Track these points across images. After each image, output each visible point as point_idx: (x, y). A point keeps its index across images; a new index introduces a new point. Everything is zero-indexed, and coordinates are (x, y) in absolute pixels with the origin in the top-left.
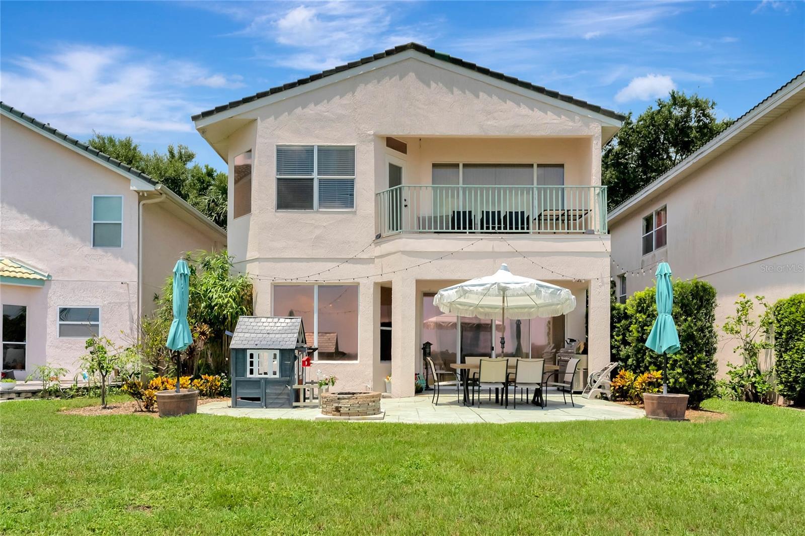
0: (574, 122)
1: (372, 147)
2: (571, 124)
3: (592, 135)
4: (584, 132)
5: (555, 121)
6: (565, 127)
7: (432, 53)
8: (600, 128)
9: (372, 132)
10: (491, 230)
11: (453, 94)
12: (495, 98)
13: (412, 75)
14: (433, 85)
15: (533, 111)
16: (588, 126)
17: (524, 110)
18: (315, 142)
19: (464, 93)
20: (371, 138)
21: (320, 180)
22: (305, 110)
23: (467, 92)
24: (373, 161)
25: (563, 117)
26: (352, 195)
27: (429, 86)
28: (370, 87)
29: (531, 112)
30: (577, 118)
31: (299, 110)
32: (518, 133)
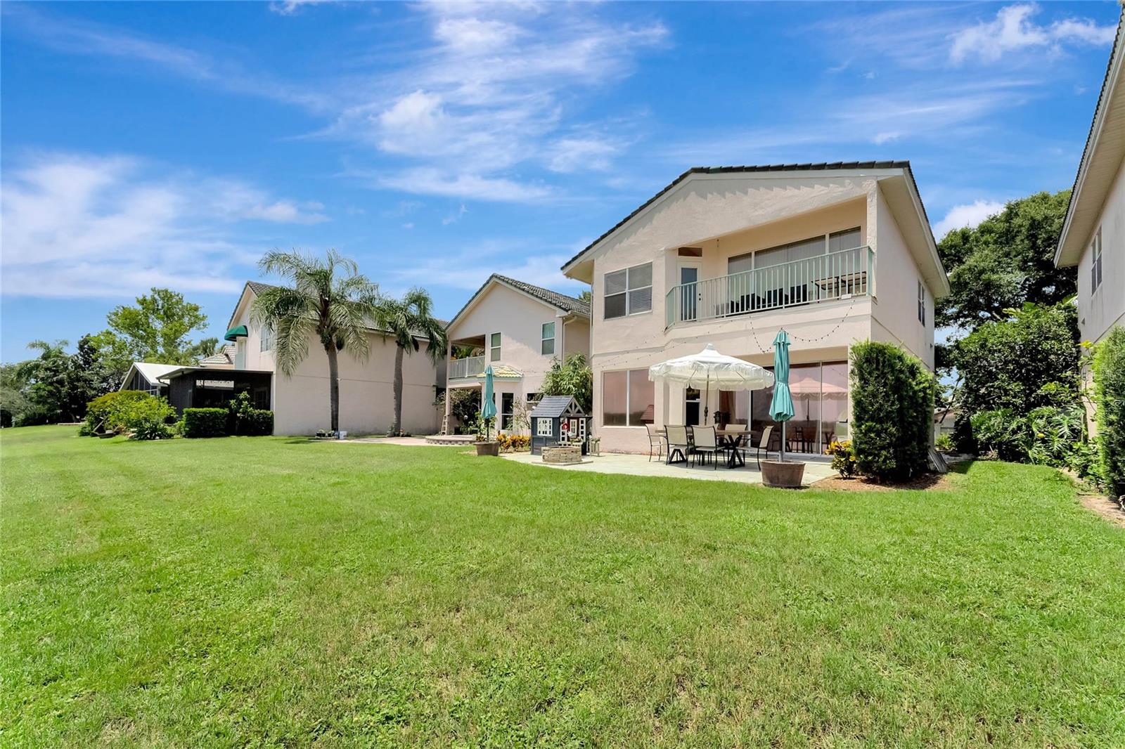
0: (845, 187)
1: (663, 259)
2: (841, 189)
3: (866, 194)
4: (857, 193)
5: (823, 192)
6: (835, 195)
7: (707, 171)
8: (874, 184)
9: (663, 249)
10: (761, 309)
11: (725, 198)
12: (762, 189)
13: (693, 194)
14: (709, 196)
15: (799, 189)
16: (860, 185)
17: (791, 191)
18: (626, 266)
19: (735, 194)
20: (662, 253)
21: (630, 293)
22: (622, 244)
23: (737, 193)
24: (664, 270)
25: (831, 185)
26: (651, 300)
27: (705, 198)
28: (663, 213)
29: (796, 191)
30: (847, 181)
31: (617, 246)
32: (784, 214)
